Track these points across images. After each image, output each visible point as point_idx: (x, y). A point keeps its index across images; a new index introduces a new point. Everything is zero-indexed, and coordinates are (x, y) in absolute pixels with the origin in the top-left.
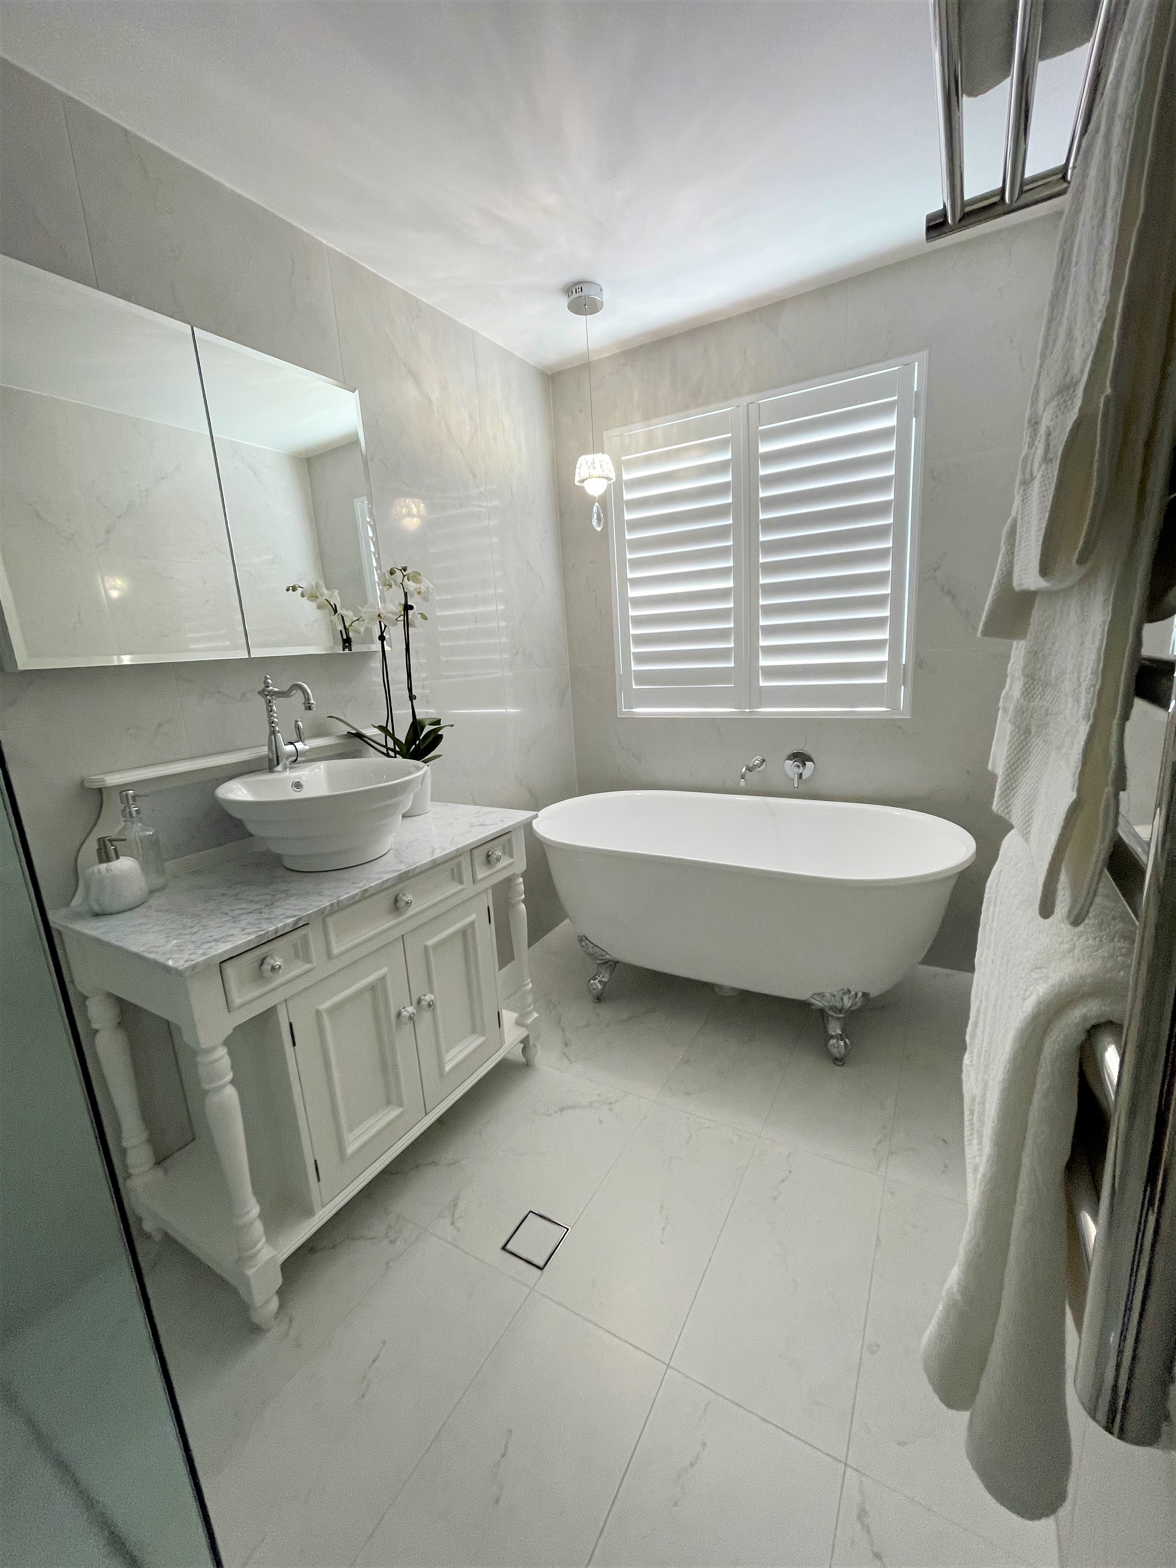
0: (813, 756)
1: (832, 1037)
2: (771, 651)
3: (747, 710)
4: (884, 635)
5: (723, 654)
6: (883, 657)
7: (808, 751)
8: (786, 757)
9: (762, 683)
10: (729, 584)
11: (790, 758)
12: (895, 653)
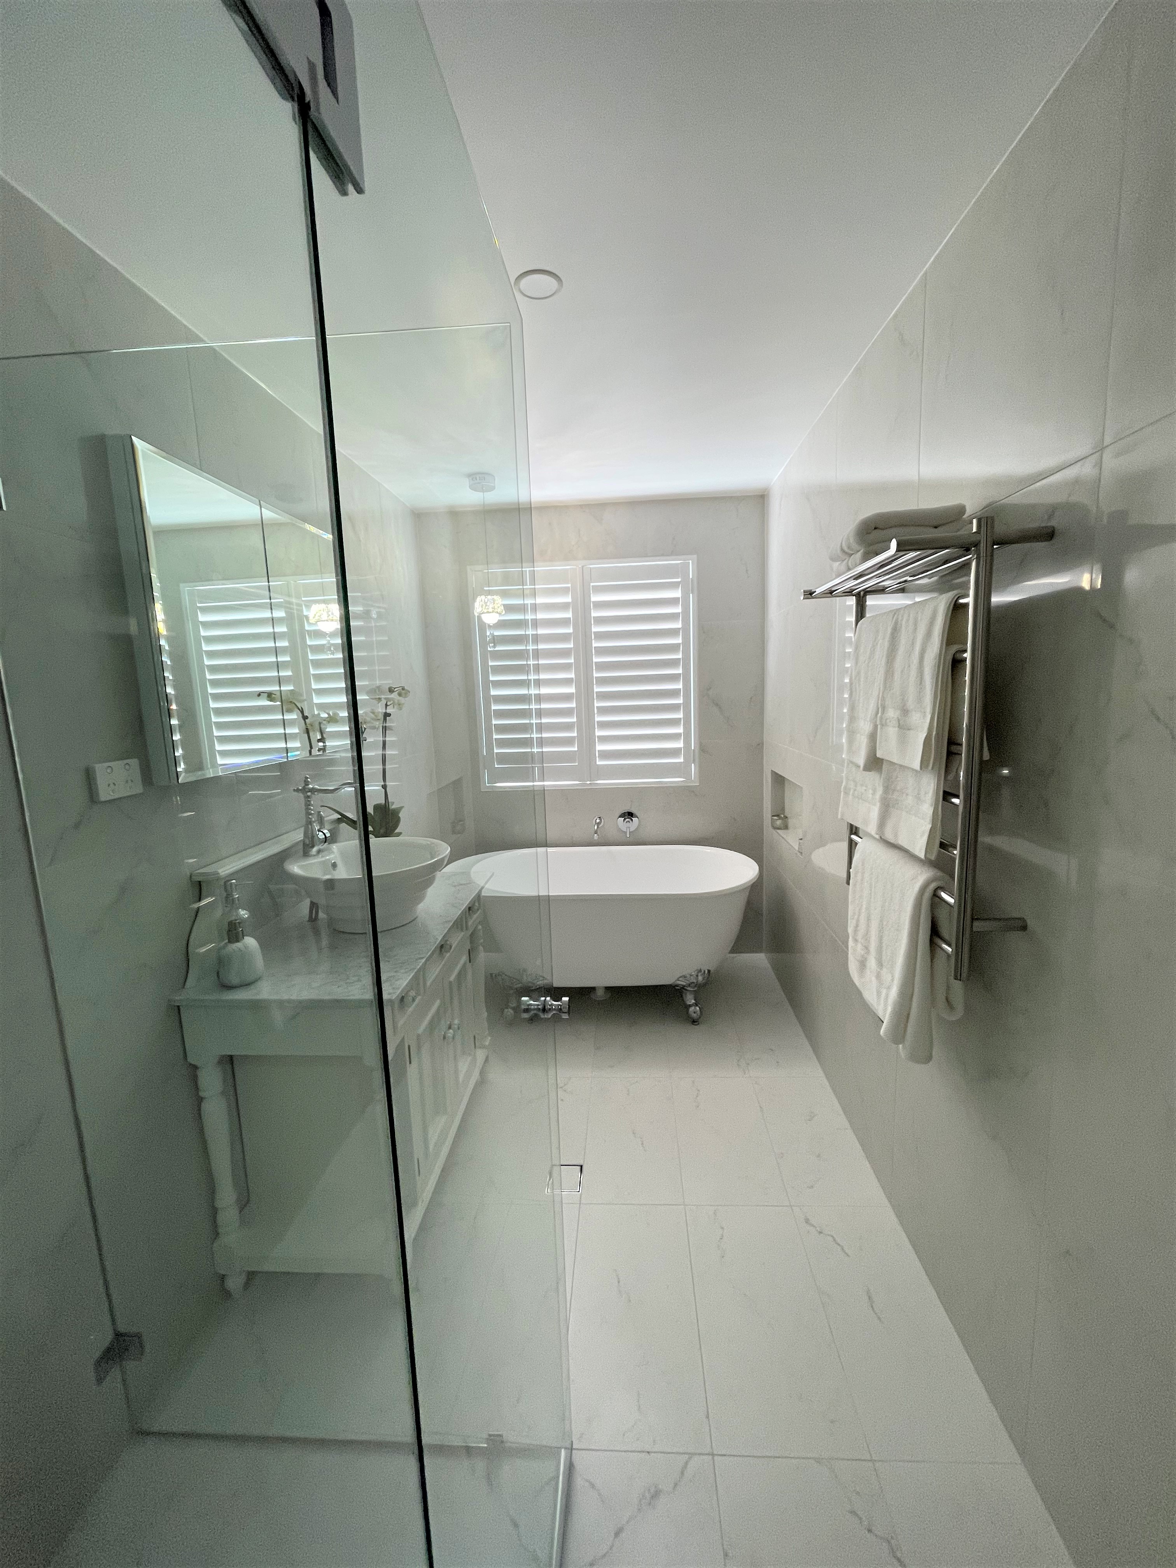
0: (638, 815)
1: (690, 1006)
2: (604, 739)
3: (588, 782)
4: (680, 730)
5: (569, 741)
6: (680, 744)
7: (633, 810)
8: (618, 816)
9: (598, 763)
10: (572, 690)
11: (620, 817)
12: (687, 742)
